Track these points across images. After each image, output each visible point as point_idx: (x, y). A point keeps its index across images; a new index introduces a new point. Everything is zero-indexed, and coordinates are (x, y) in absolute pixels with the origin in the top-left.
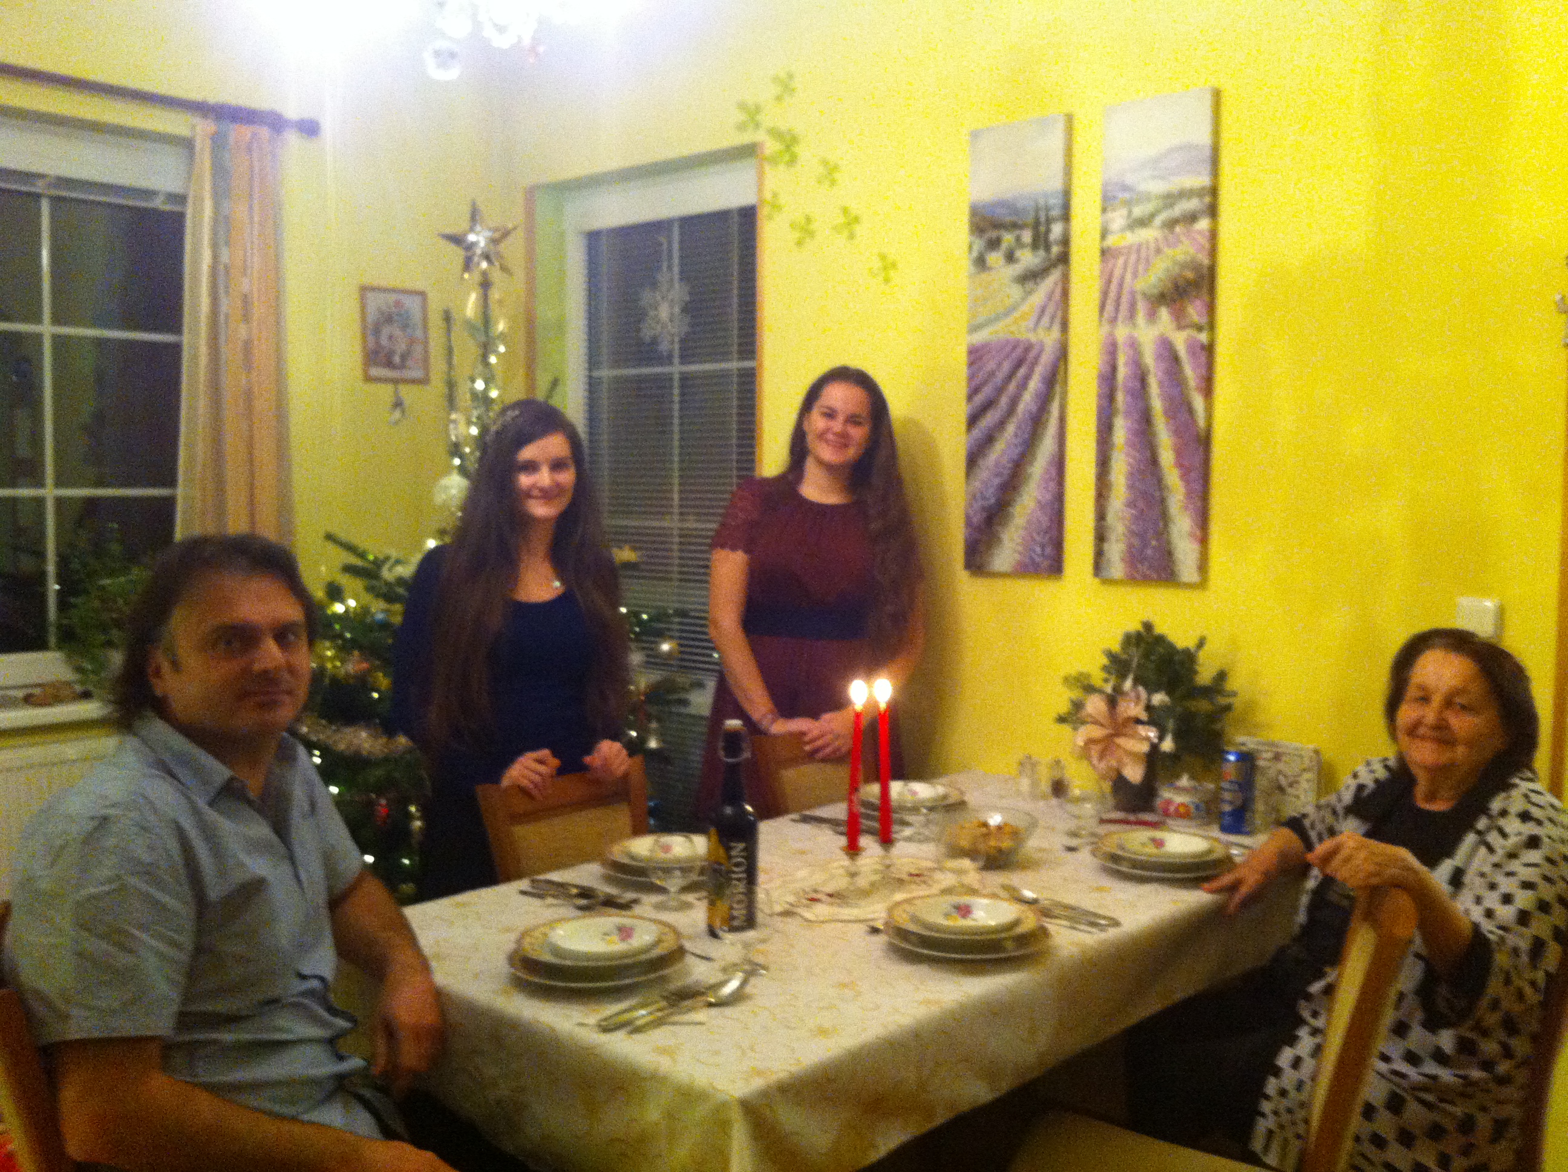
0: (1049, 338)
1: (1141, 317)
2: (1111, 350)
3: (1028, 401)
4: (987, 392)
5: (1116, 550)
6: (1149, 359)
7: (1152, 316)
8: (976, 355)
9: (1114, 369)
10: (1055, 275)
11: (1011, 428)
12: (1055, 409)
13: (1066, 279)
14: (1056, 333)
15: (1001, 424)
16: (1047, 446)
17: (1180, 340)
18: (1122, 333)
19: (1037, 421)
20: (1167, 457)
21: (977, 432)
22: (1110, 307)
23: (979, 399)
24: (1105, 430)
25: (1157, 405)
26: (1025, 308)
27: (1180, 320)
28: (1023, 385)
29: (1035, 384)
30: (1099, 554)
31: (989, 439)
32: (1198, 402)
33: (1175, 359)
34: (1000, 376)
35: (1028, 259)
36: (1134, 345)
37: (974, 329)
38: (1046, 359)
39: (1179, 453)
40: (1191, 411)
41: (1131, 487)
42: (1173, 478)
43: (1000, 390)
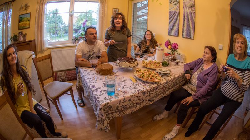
0: (178, 11)
1: (188, 9)
2: (185, 12)
3: (175, 17)
4: (171, 16)
5: (185, 34)
6: (189, 13)
7: (189, 9)
8: (170, 12)
9: (185, 14)
10: (178, 4)
11: (174, 20)
12: (178, 18)
13: (179, 5)
14: (178, 10)
15: (173, 19)
16: (178, 22)
17: (192, 12)
18: (186, 10)
19: (176, 19)
20: (191, 24)
21: (170, 20)
22: (184, 7)
23: (170, 17)
24: (184, 20)
25: (190, 18)
26: (175, 7)
27: (192, 9)
28: (175, 15)
29: (176, 15)
30: (183, 34)
31: (171, 21)
32: (194, 19)
33: (192, 14)
34: (172, 14)
35: (175, 3)
36: (187, 12)
37: (170, 9)
38: (177, 13)
39: (192, 24)
40: (193, 19)
41: (187, 27)
42: (191, 26)
43: (172, 16)
